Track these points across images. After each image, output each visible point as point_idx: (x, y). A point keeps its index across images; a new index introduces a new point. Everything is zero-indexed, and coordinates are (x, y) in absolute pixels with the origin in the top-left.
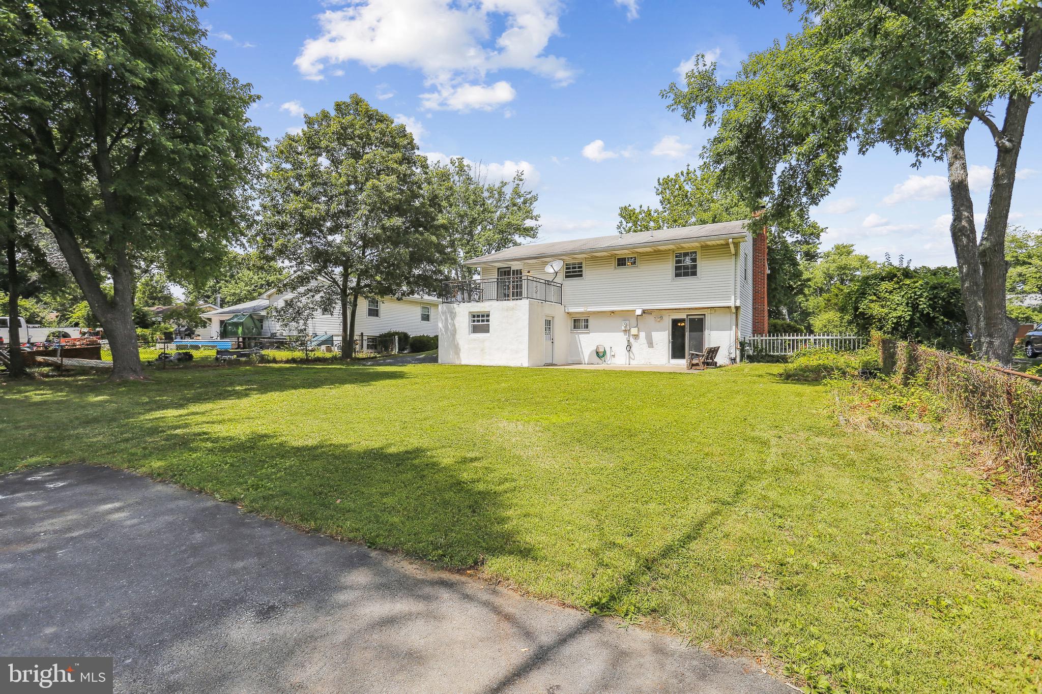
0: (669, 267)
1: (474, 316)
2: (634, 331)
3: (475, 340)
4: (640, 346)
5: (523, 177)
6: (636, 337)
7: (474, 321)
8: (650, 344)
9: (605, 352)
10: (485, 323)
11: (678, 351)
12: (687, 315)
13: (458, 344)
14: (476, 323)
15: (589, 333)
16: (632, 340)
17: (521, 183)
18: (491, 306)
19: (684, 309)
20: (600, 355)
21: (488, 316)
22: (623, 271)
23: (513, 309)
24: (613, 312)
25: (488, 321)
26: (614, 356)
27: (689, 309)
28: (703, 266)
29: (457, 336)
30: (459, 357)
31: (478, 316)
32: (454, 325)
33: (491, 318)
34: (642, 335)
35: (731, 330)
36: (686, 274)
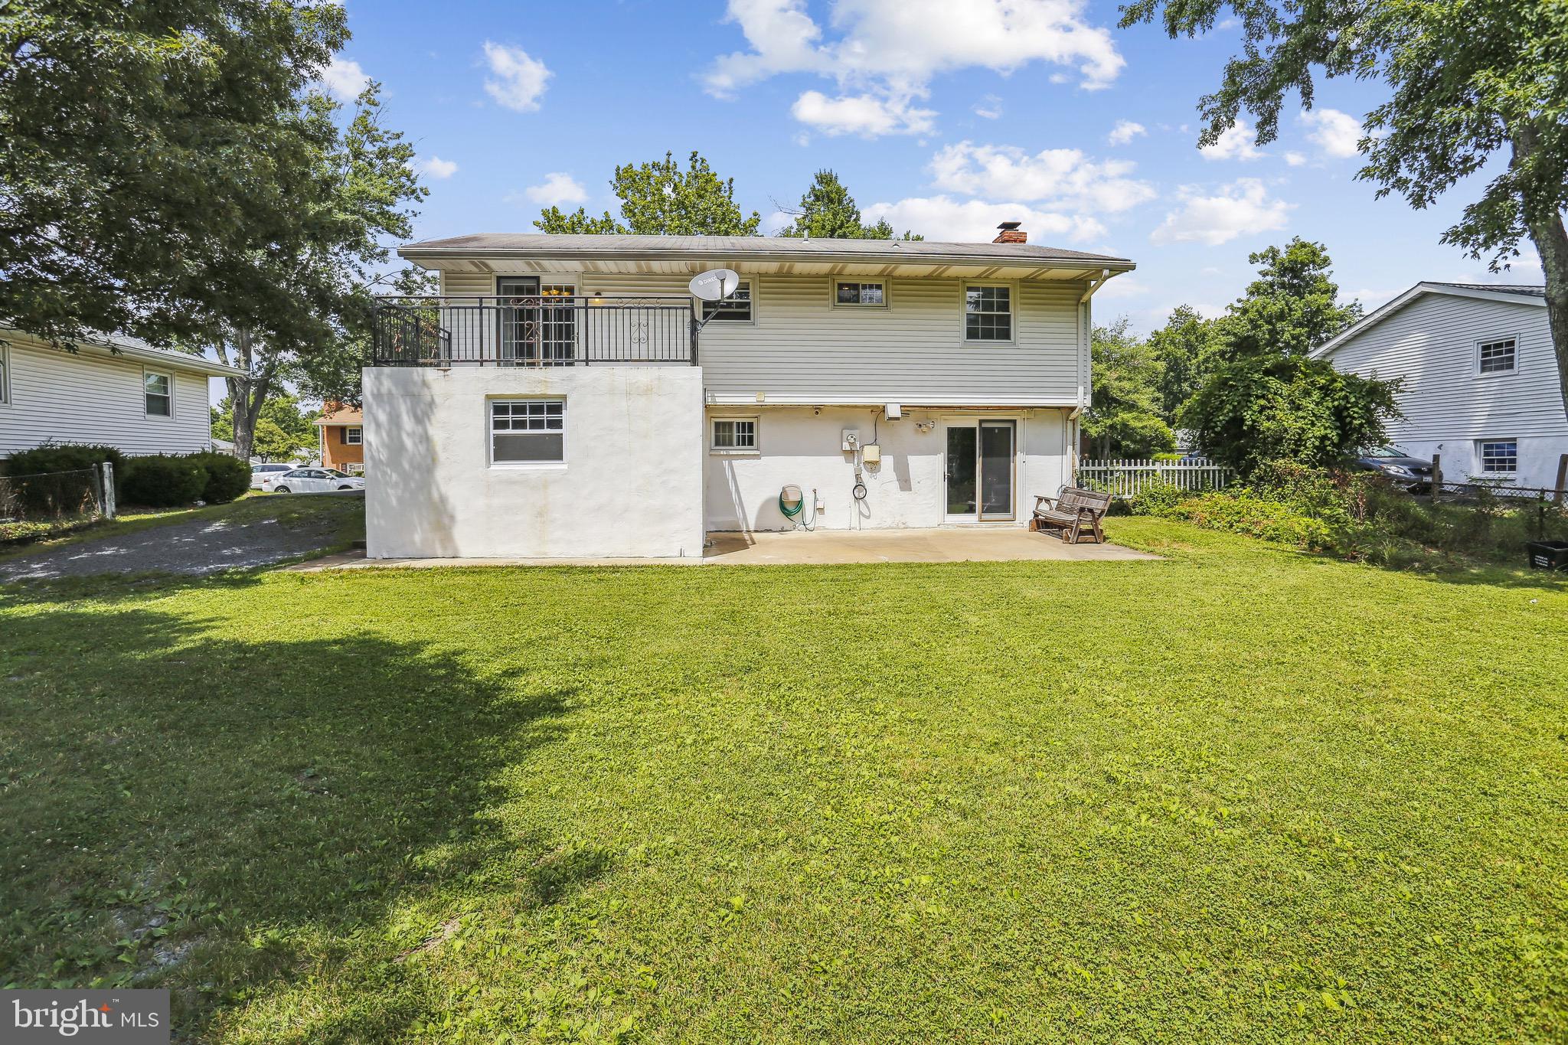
0: (955, 318)
1: (500, 409)
2: (870, 453)
3: (511, 482)
4: (882, 484)
5: (376, 97)
6: (874, 466)
7: (503, 425)
8: (905, 482)
9: (799, 504)
10: (546, 431)
11: (959, 496)
12: (981, 422)
13: (443, 500)
14: (510, 431)
15: (757, 457)
16: (865, 476)
17: (373, 109)
18: (570, 379)
19: (978, 408)
20: (788, 507)
21: (556, 409)
22: (849, 315)
23: (648, 391)
24: (817, 409)
25: (557, 424)
26: (821, 510)
27: (987, 408)
28: (1021, 320)
29: (440, 474)
30: (447, 538)
31: (519, 409)
32: (426, 439)
33: (565, 416)
34: (887, 462)
35: (1063, 452)
36: (988, 335)
